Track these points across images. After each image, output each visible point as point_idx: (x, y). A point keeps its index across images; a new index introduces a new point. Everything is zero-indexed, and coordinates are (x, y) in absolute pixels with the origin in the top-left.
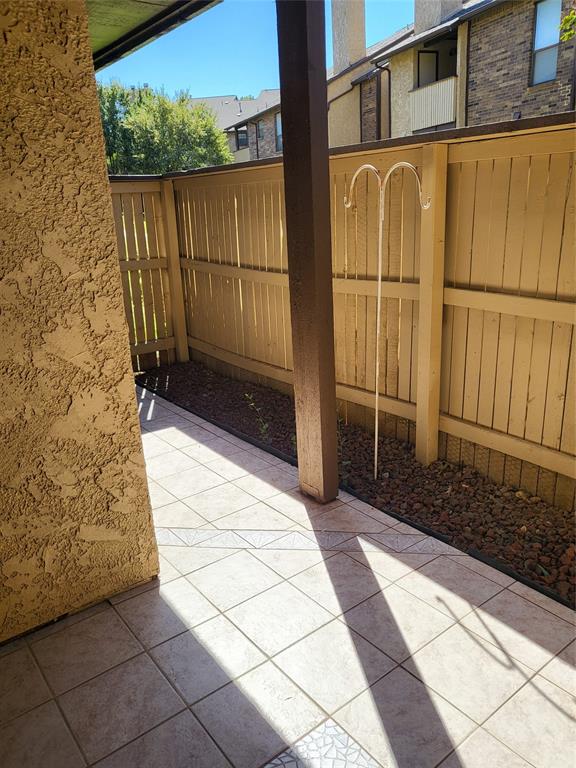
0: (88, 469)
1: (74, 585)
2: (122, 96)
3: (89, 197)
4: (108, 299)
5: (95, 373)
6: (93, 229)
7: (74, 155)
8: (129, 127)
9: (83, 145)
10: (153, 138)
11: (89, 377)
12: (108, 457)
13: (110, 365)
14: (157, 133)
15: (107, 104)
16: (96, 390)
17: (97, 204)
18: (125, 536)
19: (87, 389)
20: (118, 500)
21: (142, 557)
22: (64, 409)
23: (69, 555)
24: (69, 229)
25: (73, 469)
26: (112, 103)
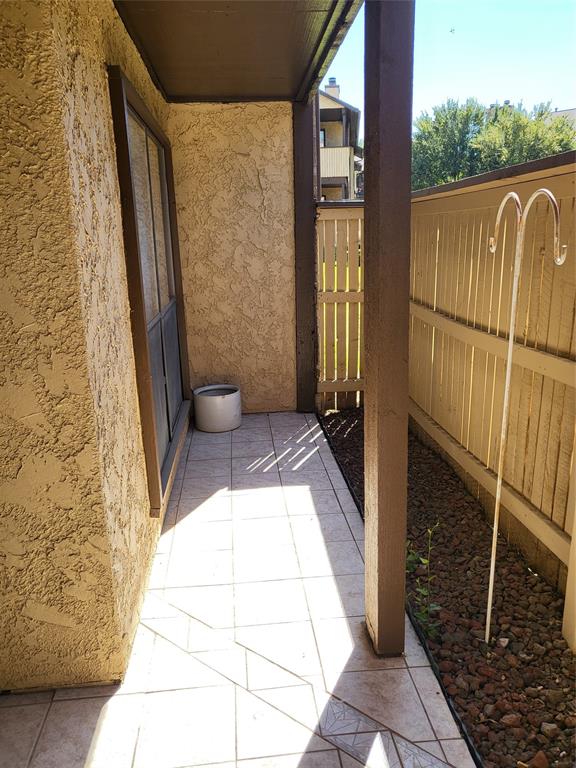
0: (37, 542)
1: (18, 662)
2: (477, 116)
3: (48, 238)
4: (69, 357)
5: (51, 438)
6: (52, 277)
7: (31, 193)
8: (479, 146)
9: (42, 182)
10: (499, 156)
11: (43, 441)
12: (63, 532)
13: (68, 430)
14: (505, 151)
15: (460, 126)
16: (51, 457)
17: (57, 248)
18: (81, 626)
19: (40, 455)
20: (73, 584)
21: (101, 655)
22: (12, 471)
23: (13, 630)
24: (23, 276)
25: (21, 538)
26: (466, 123)
